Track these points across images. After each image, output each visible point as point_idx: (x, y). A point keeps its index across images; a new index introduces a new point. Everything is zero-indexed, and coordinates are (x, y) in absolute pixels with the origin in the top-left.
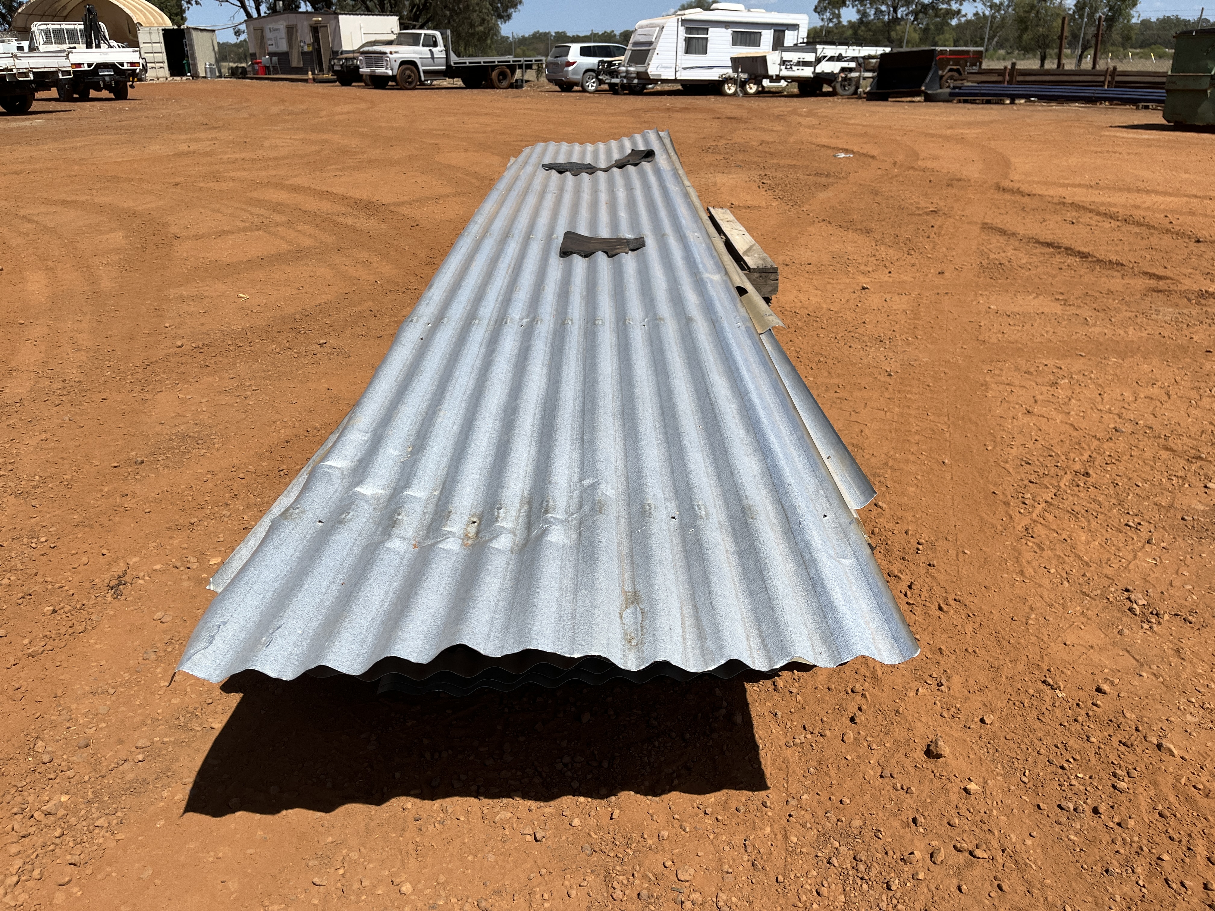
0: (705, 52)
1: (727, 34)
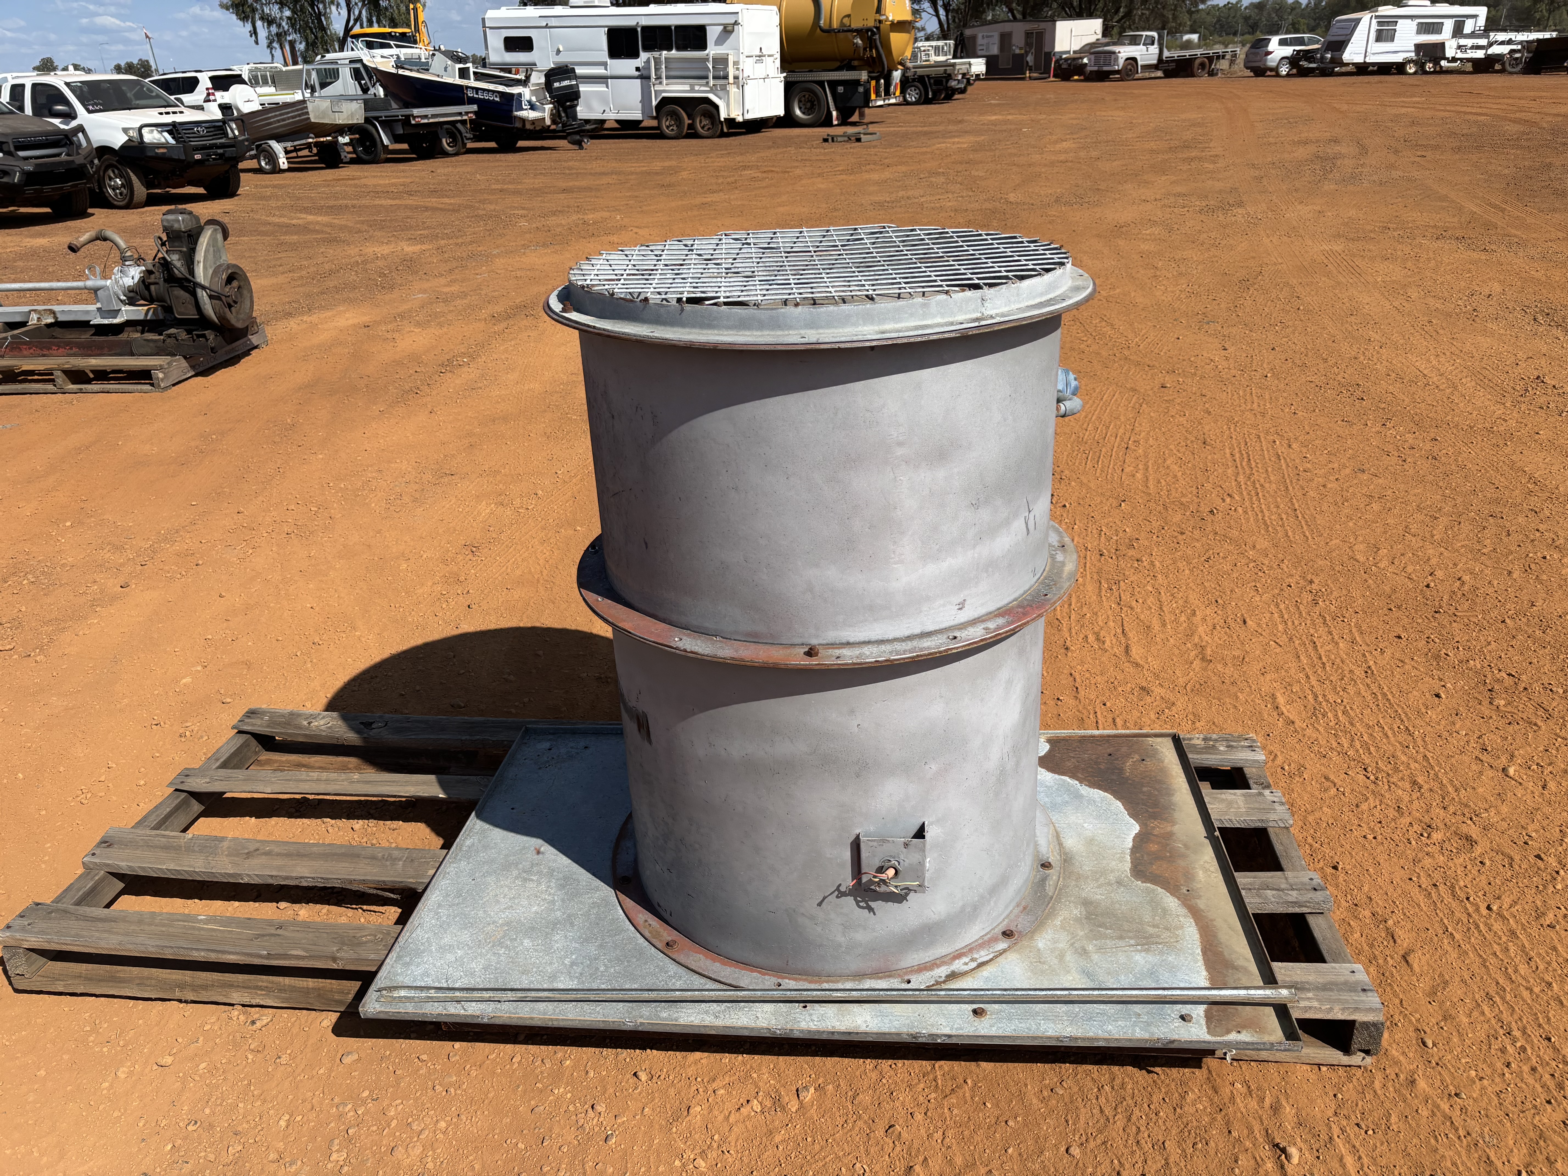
0: (1392, 40)
1: (1412, 25)
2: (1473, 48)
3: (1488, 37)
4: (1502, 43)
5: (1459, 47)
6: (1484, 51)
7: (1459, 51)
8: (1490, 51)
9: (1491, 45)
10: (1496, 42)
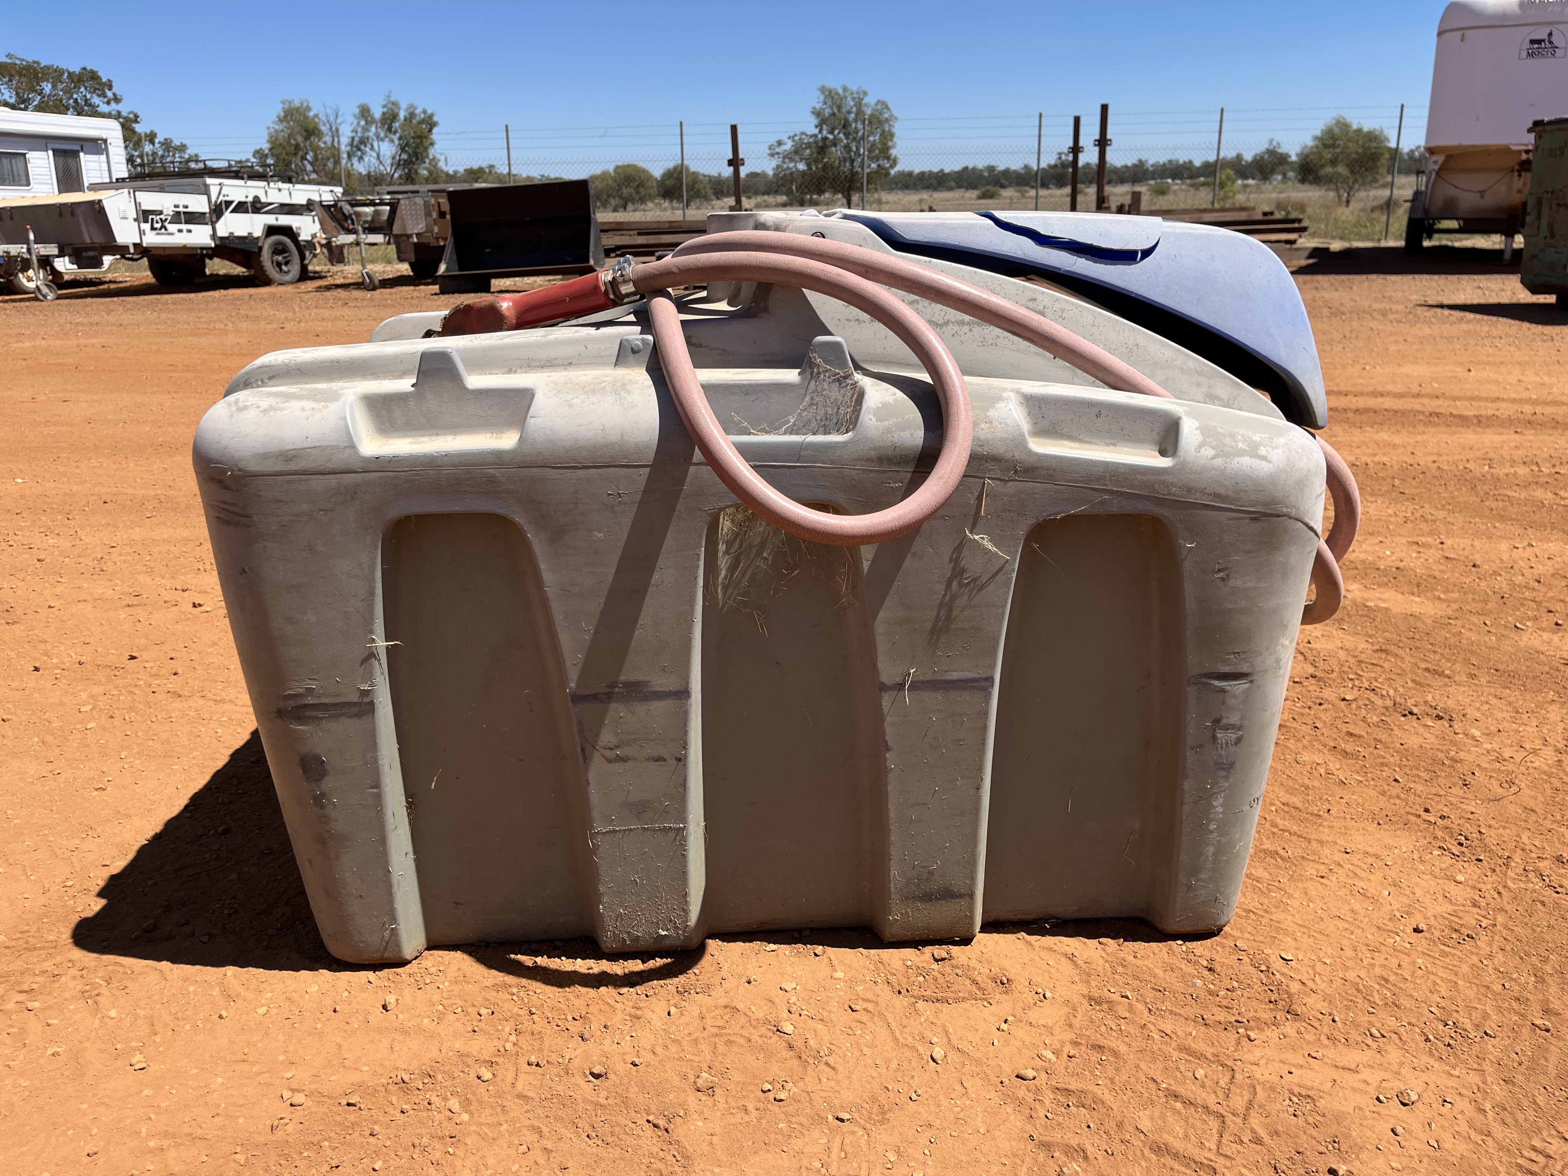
2: (177, 218)
3: (206, 191)
4: (241, 208)
5: (145, 215)
6: (208, 229)
7: (146, 227)
8: (222, 231)
9: (218, 211)
10: (228, 203)
